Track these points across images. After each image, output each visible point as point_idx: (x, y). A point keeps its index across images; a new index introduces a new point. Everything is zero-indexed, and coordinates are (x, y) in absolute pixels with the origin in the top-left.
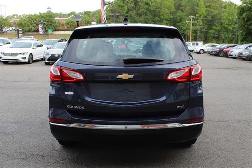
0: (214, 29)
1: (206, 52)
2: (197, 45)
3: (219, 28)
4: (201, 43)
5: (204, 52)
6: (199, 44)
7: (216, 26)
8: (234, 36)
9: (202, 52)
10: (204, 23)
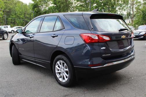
0: (11, 17)
1: (15, 32)
2: (7, 27)
3: (14, 16)
4: (9, 26)
5: (14, 32)
6: (8, 27)
7: (12, 15)
8: (24, 22)
9: (13, 32)
10: (4, 13)
